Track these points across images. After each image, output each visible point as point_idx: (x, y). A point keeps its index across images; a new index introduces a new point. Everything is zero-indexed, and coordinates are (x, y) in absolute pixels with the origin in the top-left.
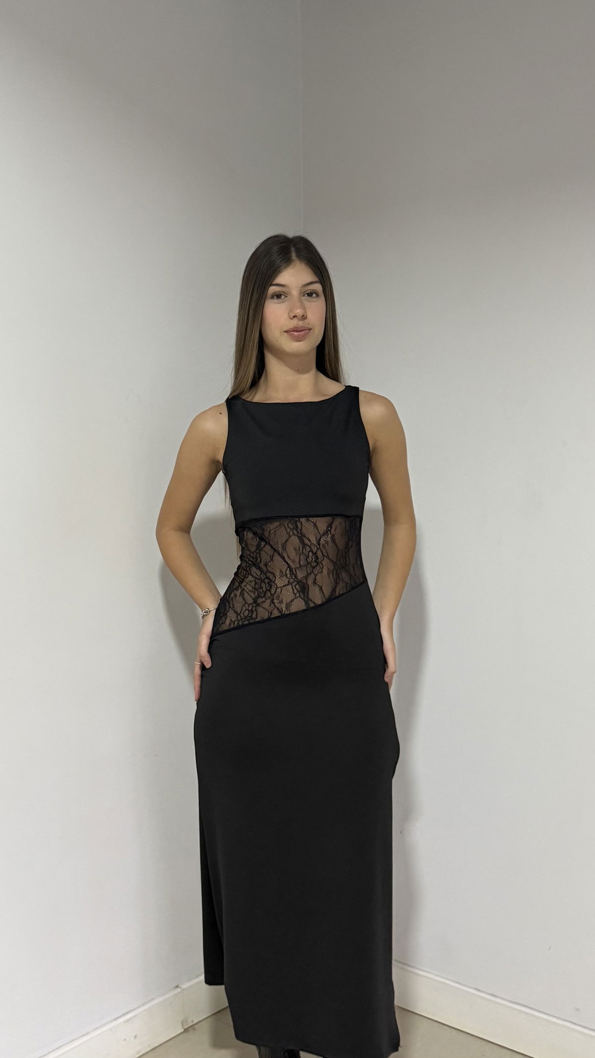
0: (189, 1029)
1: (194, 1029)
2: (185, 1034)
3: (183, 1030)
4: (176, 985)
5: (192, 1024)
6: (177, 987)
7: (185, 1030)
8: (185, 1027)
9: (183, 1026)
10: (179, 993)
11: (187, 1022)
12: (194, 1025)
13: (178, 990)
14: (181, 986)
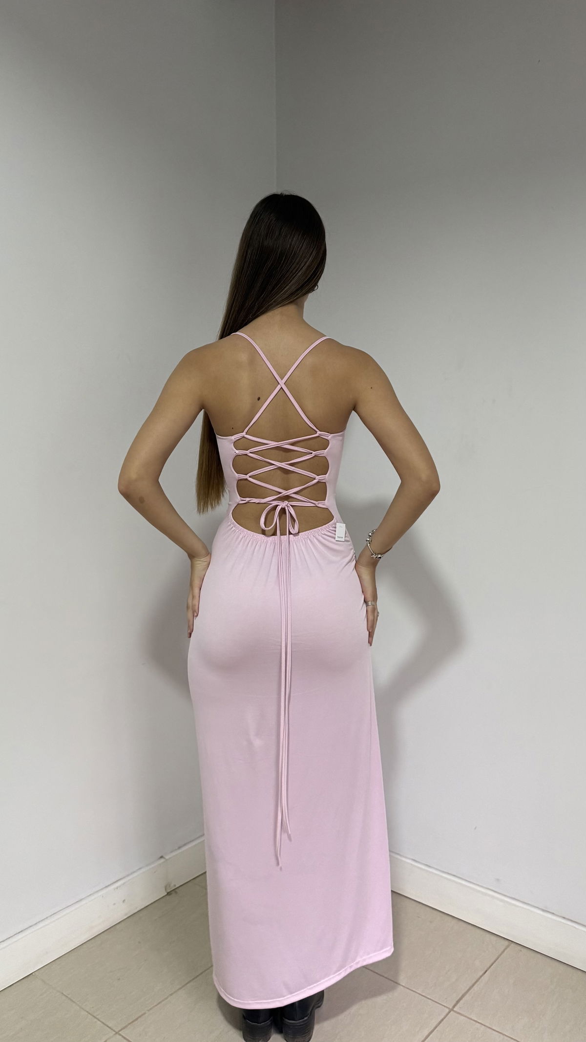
0: (173, 892)
1: (176, 893)
2: (168, 897)
3: (166, 894)
4: (160, 856)
5: (175, 887)
8: (169, 891)
9: (166, 890)
10: (163, 863)
11: (169, 886)
13: (162, 860)
14: (166, 858)
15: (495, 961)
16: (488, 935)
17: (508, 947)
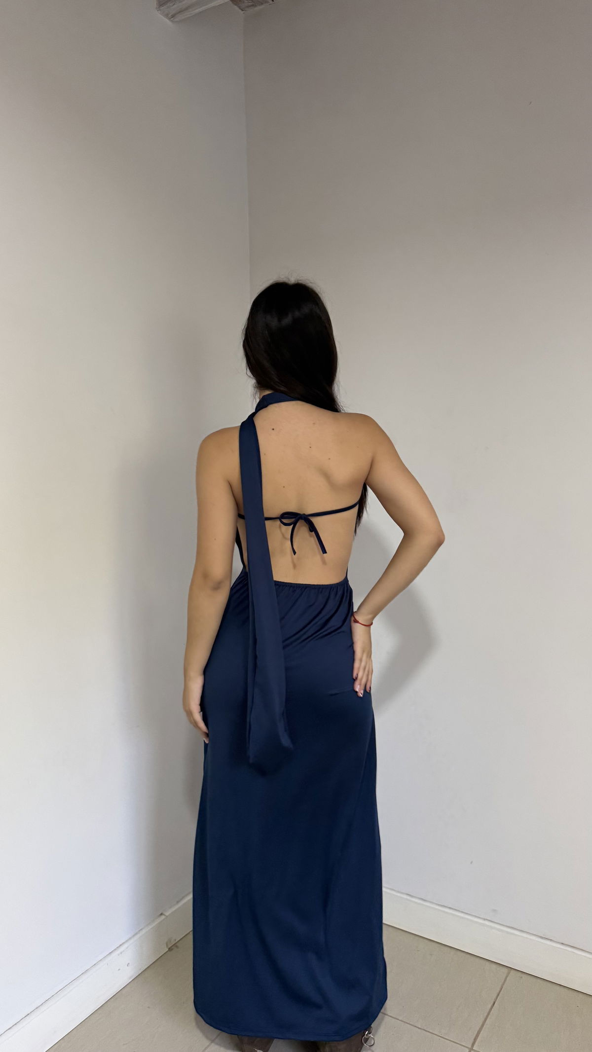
0: (173, 947)
1: (177, 947)
2: (169, 952)
3: (167, 950)
4: (160, 913)
5: (175, 942)
6: (162, 914)
7: (169, 949)
8: (170, 946)
9: (167, 946)
10: (164, 920)
11: (170, 941)
12: (175, 943)
13: (163, 917)
14: (165, 914)
15: (500, 991)
16: (487, 963)
17: (508, 973)
